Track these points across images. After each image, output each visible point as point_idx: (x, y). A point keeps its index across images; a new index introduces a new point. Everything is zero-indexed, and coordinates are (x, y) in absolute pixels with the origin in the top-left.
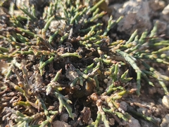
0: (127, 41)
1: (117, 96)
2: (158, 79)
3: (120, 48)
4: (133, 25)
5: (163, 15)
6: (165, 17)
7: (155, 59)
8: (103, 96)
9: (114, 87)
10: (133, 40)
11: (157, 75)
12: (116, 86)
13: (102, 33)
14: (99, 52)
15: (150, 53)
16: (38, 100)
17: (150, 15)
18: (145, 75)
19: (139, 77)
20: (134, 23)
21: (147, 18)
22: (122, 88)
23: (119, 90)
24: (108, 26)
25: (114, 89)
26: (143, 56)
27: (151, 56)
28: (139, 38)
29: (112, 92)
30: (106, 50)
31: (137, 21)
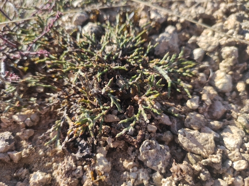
0: (161, 59)
1: (153, 97)
2: (184, 87)
3: (156, 64)
4: (166, 50)
5: (188, 44)
6: (190, 46)
7: (182, 73)
8: (143, 97)
9: (151, 91)
10: (166, 59)
11: (183, 84)
12: (152, 90)
13: (143, 54)
14: (141, 67)
15: (178, 69)
16: (96, 99)
17: (179, 43)
18: (174, 84)
19: (169, 85)
20: (167, 48)
21: (176, 45)
22: (157, 92)
23: (155, 93)
24: (148, 50)
25: (151, 92)
26: (173, 70)
27: (178, 71)
28: (170, 58)
29: (150, 95)
30: (146, 65)
31: (169, 47)
